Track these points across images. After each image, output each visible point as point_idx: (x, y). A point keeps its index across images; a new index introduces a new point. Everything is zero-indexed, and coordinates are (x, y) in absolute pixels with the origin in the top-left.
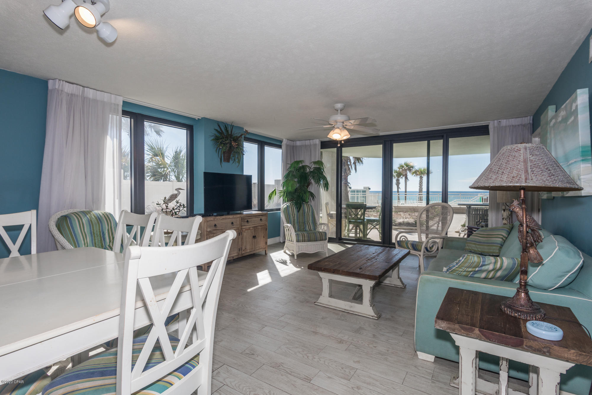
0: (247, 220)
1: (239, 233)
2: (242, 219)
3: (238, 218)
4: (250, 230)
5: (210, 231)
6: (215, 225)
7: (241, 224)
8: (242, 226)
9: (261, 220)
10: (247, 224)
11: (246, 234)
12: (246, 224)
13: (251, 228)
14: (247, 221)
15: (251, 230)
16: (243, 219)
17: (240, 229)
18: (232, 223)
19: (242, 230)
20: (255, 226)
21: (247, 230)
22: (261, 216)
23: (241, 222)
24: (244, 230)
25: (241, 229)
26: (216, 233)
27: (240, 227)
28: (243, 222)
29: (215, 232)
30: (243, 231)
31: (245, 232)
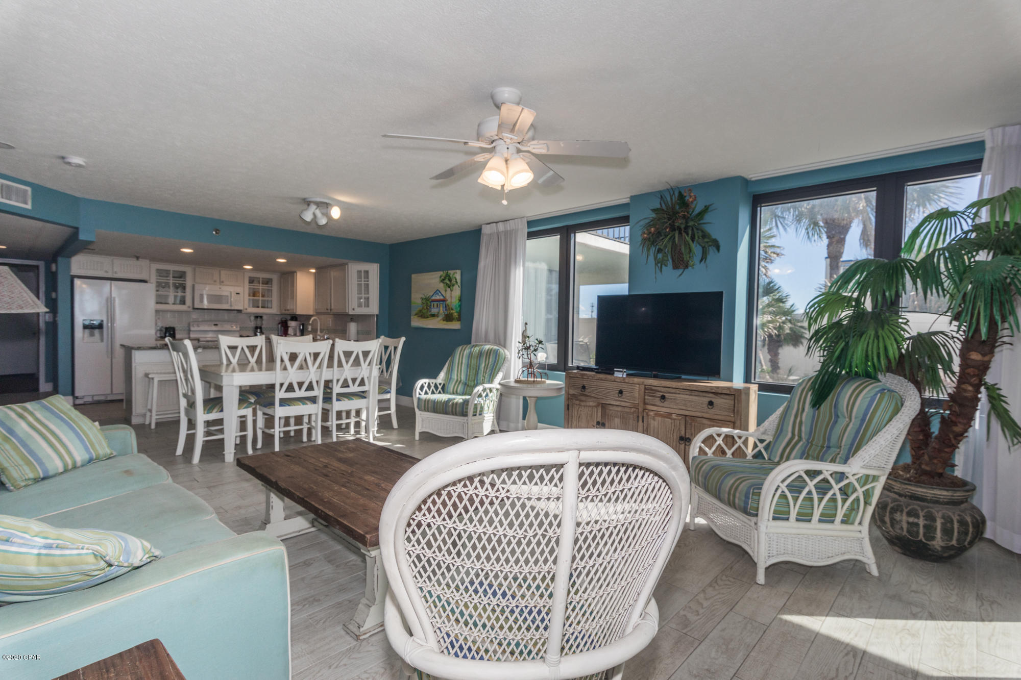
0: (662, 394)
1: (638, 417)
2: (645, 389)
3: (638, 386)
4: (671, 419)
5: (573, 395)
6: (584, 387)
7: (644, 399)
8: (645, 403)
9: (711, 403)
10: (662, 404)
11: (656, 423)
12: (657, 401)
13: (674, 416)
14: (663, 397)
15: (675, 419)
16: (652, 390)
17: (641, 410)
18: (621, 392)
19: (647, 413)
20: (687, 413)
21: (662, 416)
22: (711, 395)
23: (645, 395)
24: (652, 413)
25: (645, 409)
26: (585, 401)
27: (641, 405)
28: (650, 396)
29: (583, 398)
30: (648, 415)
31: (654, 420)
